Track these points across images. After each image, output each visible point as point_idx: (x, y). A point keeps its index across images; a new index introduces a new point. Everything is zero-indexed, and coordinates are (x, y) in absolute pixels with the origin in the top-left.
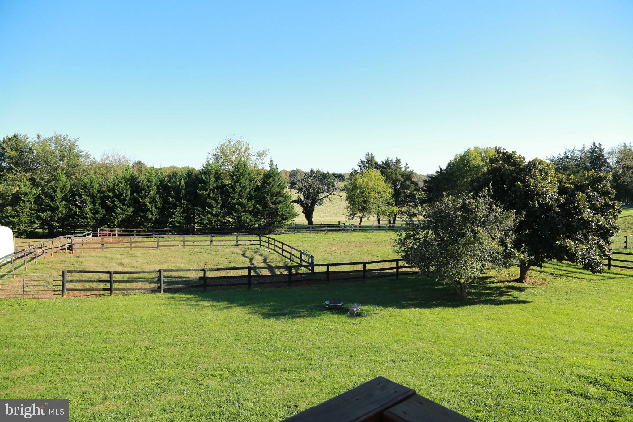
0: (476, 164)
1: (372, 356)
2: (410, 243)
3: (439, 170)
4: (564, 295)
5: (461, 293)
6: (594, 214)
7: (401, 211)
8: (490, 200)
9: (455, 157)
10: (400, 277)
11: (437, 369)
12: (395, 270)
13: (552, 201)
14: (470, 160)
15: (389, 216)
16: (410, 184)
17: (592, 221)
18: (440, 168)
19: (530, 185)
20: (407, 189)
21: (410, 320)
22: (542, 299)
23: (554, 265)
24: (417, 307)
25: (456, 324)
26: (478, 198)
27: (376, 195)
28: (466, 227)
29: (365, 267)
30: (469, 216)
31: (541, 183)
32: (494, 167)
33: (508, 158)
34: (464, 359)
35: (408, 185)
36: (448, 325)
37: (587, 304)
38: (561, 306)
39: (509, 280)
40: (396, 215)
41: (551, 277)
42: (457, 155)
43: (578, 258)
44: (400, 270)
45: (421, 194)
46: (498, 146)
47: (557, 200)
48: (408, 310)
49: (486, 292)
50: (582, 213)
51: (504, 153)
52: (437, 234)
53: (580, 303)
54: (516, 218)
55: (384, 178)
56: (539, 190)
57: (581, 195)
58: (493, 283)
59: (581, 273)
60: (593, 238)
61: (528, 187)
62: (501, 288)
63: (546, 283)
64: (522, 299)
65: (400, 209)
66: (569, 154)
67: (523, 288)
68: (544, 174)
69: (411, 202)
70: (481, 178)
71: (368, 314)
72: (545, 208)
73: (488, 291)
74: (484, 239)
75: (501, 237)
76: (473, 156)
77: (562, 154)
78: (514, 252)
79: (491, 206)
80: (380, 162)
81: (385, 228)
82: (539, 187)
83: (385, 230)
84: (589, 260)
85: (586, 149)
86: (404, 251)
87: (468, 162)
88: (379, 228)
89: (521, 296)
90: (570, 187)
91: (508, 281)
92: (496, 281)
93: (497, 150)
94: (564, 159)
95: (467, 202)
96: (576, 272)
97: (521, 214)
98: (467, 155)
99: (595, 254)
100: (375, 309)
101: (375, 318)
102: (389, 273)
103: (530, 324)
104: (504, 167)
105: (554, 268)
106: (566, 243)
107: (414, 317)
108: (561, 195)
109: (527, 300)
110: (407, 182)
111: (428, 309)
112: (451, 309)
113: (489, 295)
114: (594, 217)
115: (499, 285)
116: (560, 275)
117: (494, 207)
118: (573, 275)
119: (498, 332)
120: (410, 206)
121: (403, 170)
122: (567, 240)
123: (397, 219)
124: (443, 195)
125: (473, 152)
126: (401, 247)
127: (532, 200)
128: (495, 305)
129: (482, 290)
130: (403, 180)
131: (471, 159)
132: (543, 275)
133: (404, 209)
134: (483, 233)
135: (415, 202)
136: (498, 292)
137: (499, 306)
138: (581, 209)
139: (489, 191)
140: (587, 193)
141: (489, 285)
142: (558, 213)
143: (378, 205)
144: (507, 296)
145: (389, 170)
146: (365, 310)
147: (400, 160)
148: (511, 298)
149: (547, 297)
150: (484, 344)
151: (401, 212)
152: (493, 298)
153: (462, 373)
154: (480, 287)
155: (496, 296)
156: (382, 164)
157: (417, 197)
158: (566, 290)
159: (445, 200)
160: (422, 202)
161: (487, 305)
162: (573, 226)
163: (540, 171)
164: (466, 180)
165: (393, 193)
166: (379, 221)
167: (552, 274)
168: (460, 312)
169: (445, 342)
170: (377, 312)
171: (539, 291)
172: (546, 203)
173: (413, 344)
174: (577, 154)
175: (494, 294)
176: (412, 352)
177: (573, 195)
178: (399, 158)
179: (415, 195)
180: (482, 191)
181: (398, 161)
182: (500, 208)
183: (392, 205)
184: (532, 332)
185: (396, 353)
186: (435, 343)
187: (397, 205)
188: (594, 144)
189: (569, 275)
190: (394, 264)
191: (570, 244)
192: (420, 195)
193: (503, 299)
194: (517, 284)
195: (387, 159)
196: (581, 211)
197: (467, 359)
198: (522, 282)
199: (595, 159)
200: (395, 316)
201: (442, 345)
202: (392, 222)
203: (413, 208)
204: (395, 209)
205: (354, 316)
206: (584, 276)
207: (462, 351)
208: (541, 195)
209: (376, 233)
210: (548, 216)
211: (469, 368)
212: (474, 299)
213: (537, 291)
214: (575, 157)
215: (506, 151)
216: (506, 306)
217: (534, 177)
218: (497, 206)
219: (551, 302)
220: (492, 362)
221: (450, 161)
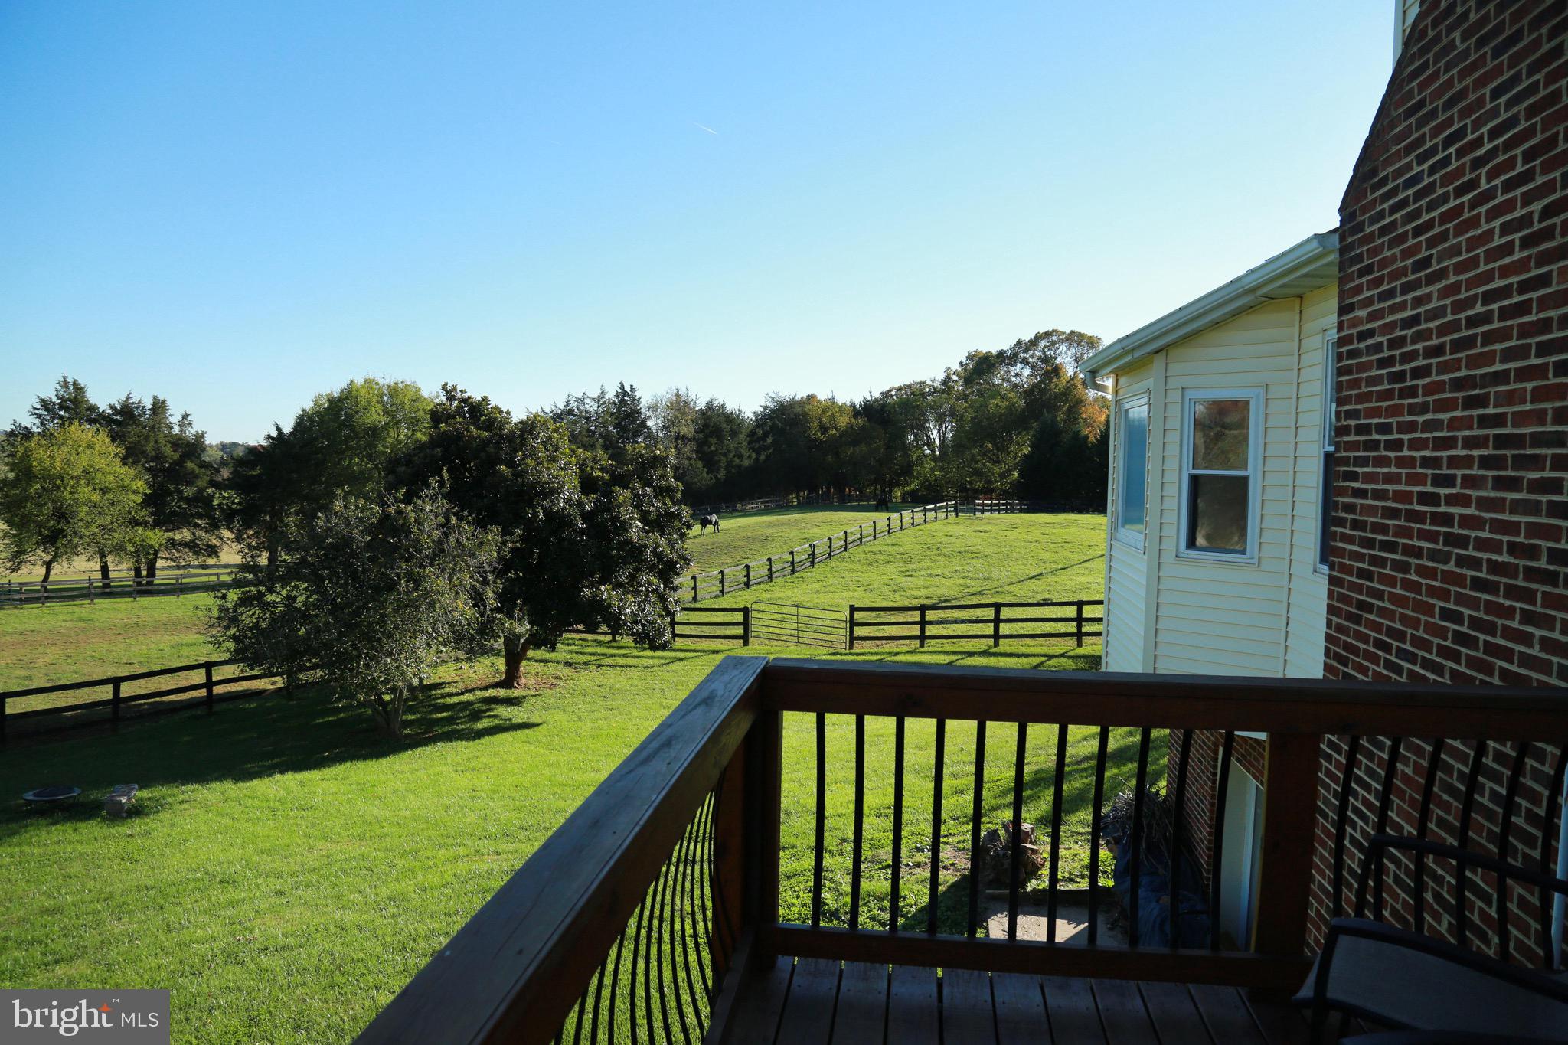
0: (369, 421)
1: (218, 895)
2: (249, 616)
3: (274, 434)
4: (601, 702)
5: (388, 724)
6: (647, 532)
7: (173, 539)
8: (447, 506)
9: (316, 402)
10: (217, 708)
11: (392, 886)
12: (203, 692)
13: (570, 506)
14: (357, 412)
15: (136, 554)
16: (197, 470)
17: (646, 546)
18: (279, 429)
19: (527, 472)
20: (189, 484)
21: (282, 803)
22: (560, 715)
23: (568, 645)
24: (286, 771)
25: (396, 791)
26: (419, 502)
27: (96, 497)
28: (393, 568)
29: (116, 691)
30: (400, 541)
31: (548, 469)
32: (445, 431)
33: (477, 411)
34: (442, 853)
35: (193, 472)
36: (376, 796)
37: (646, 713)
38: (601, 724)
39: (484, 684)
40: (156, 552)
41: (567, 671)
42: (320, 396)
43: (625, 623)
44: (218, 690)
45: (226, 495)
46: (450, 384)
47: (580, 504)
48: (267, 780)
49: (439, 715)
50: (627, 531)
51: (464, 401)
52: (320, 589)
53: (635, 714)
54: (504, 543)
55: (121, 450)
56: (545, 483)
57: (623, 495)
58: (451, 695)
59: (624, 655)
60: (649, 579)
61: (521, 476)
62: (470, 703)
63: (562, 684)
64: (520, 721)
65: (170, 535)
66: (573, 405)
67: (517, 698)
68: (551, 449)
69: (200, 517)
70: (415, 455)
71: (159, 806)
72: (558, 521)
73: (445, 714)
74: (442, 594)
75: (474, 586)
76: (363, 403)
77: (561, 405)
78: (500, 619)
79: (448, 520)
80: (103, 406)
81: (127, 589)
82: (545, 477)
83: (129, 594)
84: (643, 625)
85: (607, 397)
86: (234, 638)
87: (349, 416)
88: (107, 590)
89: (517, 714)
90: (602, 478)
91: (481, 689)
92: (454, 691)
93: (447, 392)
94: (564, 417)
95: (392, 510)
96: (614, 655)
97: (511, 534)
98: (347, 398)
99: (653, 612)
100: (175, 791)
101: (186, 813)
102: (181, 701)
103: (550, 765)
104: (468, 430)
105: (571, 652)
106: (602, 593)
107: (288, 794)
108: (587, 495)
109: (531, 721)
110: (189, 465)
111: (316, 772)
112: (372, 764)
113: (450, 720)
114: (648, 537)
115: (465, 698)
116: (585, 663)
117: (454, 520)
118: (610, 661)
119: (492, 791)
120: (197, 526)
121: (176, 430)
122: (603, 588)
123: (160, 563)
124: (335, 495)
125: (362, 392)
126: (227, 628)
127: (531, 506)
128: (468, 739)
129: (430, 712)
130: (177, 456)
131: (357, 409)
132: (551, 668)
133: (184, 535)
134: (436, 579)
135: (211, 517)
136: (467, 713)
137: (477, 741)
138: (625, 521)
139: (442, 484)
140: (633, 489)
141: (442, 701)
142: (582, 532)
143: (103, 527)
144: (488, 720)
145: (131, 429)
146: (149, 799)
147: (164, 401)
148: (497, 722)
149: (570, 709)
150: (472, 818)
151: (172, 543)
152: (460, 727)
153: (452, 879)
154: (424, 707)
155: (466, 722)
156: (109, 411)
157: (216, 502)
158: (604, 691)
159: (338, 505)
160: (229, 516)
161: (449, 744)
162: (612, 557)
163: (543, 443)
164: (347, 462)
165: (148, 492)
166: (105, 570)
167: (568, 664)
168: (395, 767)
169: (385, 830)
170: (185, 797)
171: (551, 701)
172: (558, 511)
173: (311, 849)
174: (591, 406)
175: (461, 718)
176: (316, 864)
177: (608, 494)
178: (161, 398)
179: (211, 497)
180: (428, 486)
181: (159, 407)
182: (468, 523)
183: (145, 524)
184: (559, 779)
185: (278, 876)
186: (361, 838)
187: (157, 525)
188: (622, 387)
189: (602, 662)
190: (198, 677)
191: (609, 594)
192: (224, 498)
193: (480, 725)
194: (502, 693)
195: (127, 399)
196: (625, 527)
197: (451, 852)
198: (512, 686)
199: (624, 419)
200: (237, 799)
201: (380, 837)
202: (144, 573)
203: (206, 532)
204: (156, 537)
205: (122, 817)
206: (630, 661)
207: (430, 839)
208: (550, 493)
209: (103, 603)
210: (563, 540)
211: (462, 867)
212: (418, 734)
213: (547, 701)
214: (587, 412)
215: (466, 395)
216: (492, 739)
217: (533, 454)
218: (461, 519)
219: (580, 718)
220: (503, 847)
221: (303, 410)
